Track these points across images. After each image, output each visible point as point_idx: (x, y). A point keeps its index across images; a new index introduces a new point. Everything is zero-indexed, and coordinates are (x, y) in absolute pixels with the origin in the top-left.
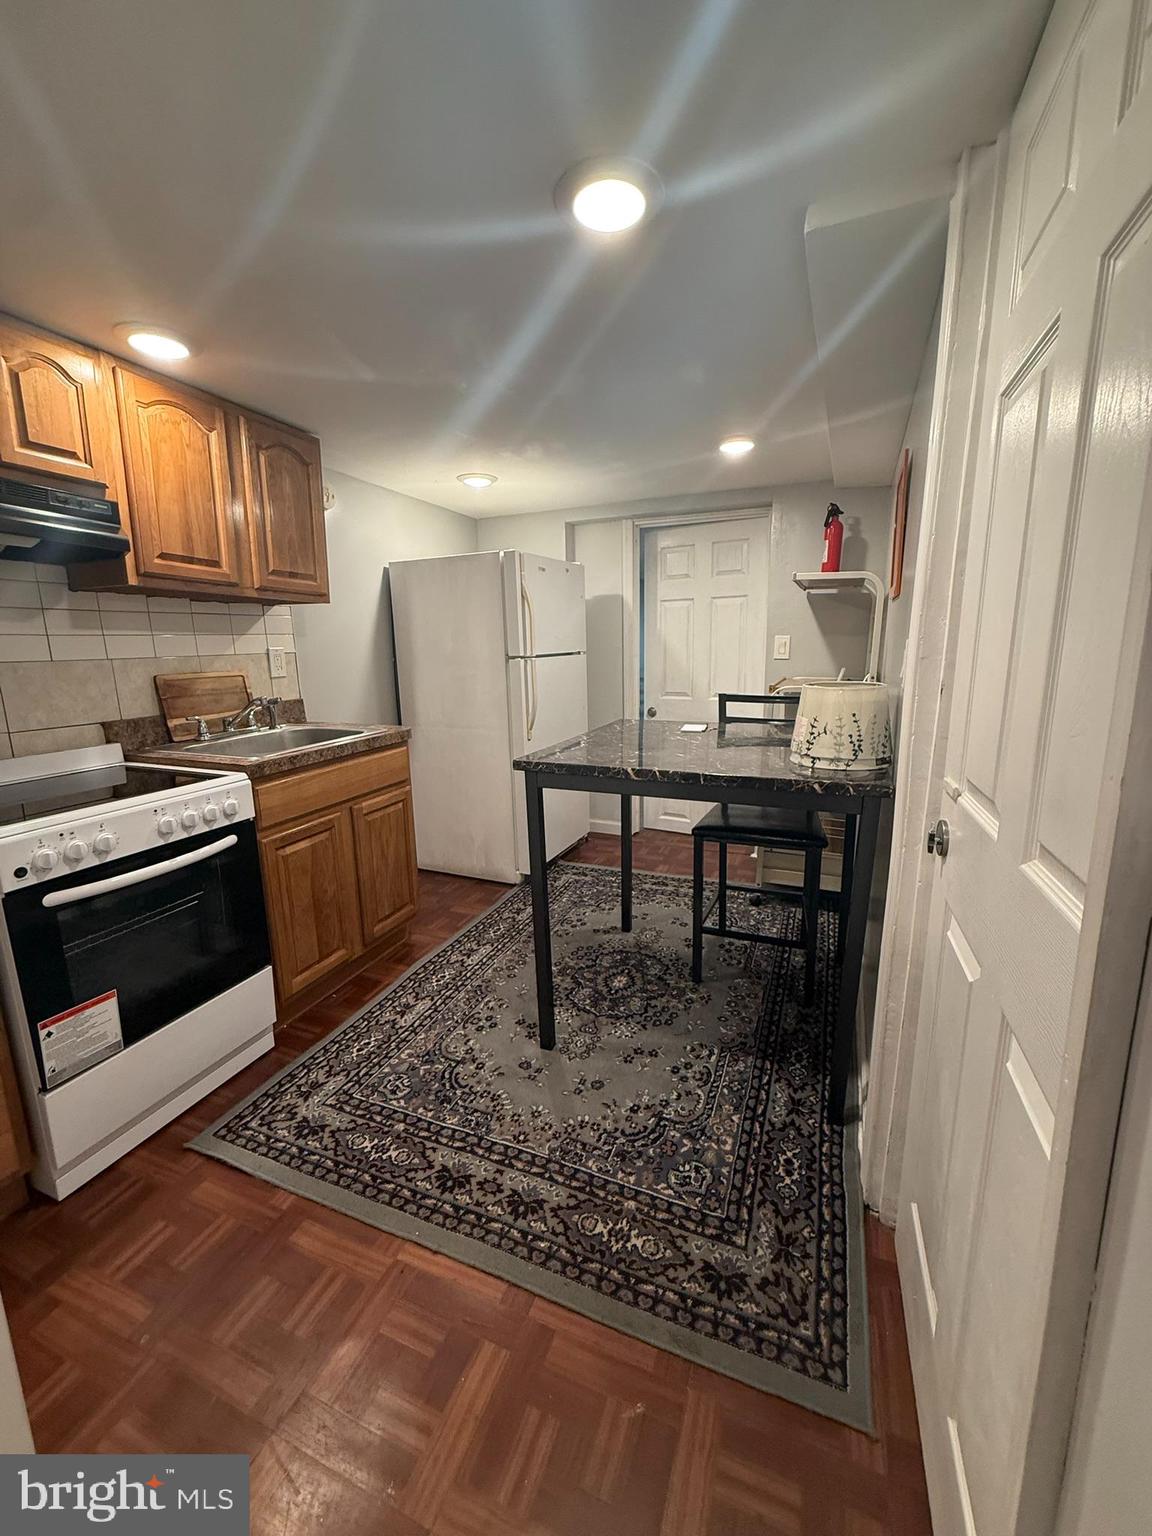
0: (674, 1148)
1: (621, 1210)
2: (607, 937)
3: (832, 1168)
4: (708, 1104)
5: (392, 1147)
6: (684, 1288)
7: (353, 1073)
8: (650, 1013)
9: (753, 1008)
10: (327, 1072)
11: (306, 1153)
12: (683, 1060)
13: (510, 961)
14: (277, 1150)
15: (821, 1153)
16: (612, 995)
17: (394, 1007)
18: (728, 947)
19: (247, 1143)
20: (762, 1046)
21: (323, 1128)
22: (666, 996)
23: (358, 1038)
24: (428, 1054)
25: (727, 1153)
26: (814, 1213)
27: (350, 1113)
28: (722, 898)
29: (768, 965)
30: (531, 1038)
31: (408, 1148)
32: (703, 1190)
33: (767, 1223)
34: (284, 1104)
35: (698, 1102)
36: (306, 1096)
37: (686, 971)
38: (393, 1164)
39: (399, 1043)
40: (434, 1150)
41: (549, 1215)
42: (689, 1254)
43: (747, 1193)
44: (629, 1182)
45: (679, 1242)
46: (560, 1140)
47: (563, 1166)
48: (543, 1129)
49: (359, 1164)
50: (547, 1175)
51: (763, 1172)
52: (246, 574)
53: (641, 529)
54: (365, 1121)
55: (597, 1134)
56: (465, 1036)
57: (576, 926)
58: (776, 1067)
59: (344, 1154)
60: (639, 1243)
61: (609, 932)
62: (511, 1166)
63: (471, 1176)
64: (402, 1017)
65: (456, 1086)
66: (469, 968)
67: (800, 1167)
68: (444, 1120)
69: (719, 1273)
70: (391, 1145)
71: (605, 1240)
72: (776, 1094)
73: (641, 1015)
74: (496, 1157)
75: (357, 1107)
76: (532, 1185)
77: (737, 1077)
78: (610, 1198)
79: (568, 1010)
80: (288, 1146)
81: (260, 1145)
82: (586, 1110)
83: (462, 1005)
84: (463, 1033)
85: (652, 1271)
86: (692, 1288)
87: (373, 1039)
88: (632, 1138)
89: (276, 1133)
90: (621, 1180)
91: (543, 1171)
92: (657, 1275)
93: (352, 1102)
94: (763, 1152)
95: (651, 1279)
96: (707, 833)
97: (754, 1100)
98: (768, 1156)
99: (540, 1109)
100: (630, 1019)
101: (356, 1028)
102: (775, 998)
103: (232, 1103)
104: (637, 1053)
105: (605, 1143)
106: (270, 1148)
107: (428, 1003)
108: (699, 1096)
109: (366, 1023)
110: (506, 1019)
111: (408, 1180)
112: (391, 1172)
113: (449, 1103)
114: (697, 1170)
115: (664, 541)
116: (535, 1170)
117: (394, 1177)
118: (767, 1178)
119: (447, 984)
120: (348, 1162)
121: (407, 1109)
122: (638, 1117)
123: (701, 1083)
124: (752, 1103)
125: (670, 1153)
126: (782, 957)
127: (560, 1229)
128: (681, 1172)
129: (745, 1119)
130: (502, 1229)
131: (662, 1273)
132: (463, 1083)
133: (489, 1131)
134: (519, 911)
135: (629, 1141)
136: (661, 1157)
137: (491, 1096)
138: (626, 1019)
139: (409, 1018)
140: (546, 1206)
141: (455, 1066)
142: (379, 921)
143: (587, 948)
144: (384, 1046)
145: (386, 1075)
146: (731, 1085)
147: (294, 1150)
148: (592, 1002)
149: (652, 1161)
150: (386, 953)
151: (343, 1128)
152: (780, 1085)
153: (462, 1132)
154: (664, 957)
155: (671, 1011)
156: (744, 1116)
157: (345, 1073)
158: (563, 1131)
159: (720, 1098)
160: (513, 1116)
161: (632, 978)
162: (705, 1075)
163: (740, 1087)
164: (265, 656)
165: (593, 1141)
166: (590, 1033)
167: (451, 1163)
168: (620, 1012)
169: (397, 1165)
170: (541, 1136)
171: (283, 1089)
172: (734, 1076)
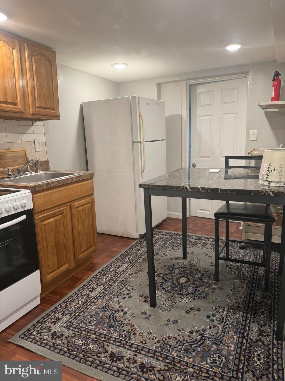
0: (209, 348)
1: (187, 372)
2: (176, 261)
3: (278, 358)
4: (223, 331)
5: (91, 344)
7: (73, 315)
8: (197, 293)
9: (242, 292)
10: (62, 314)
11: (56, 345)
12: (212, 313)
13: (136, 270)
14: (44, 343)
15: (273, 352)
16: (180, 285)
17: (88, 289)
18: (230, 266)
19: (32, 340)
20: (246, 308)
21: (62, 335)
22: (204, 287)
23: (74, 301)
24: (103, 308)
25: (232, 351)
26: (270, 376)
27: (72, 330)
28: (227, 246)
29: (248, 274)
30: (146, 302)
31: (97, 344)
32: (222, 366)
34: (46, 326)
35: (219, 330)
36: (55, 323)
37: (212, 276)
38: (91, 351)
39: (91, 303)
40: (108, 346)
41: (157, 372)
43: (241, 367)
44: (190, 361)
46: (160, 343)
47: (161, 354)
48: (153, 339)
49: (78, 350)
50: (155, 357)
51: (248, 359)
52: (27, 108)
53: (190, 85)
54: (79, 334)
55: (176, 342)
56: (118, 301)
57: (163, 256)
58: (252, 317)
59: (71, 346)
61: (177, 259)
62: (140, 353)
63: (123, 356)
64: (92, 293)
65: (116, 321)
66: (119, 273)
67: (264, 357)
68: (111, 334)
70: (90, 343)
72: (253, 328)
73: (193, 294)
74: (133, 349)
75: (75, 328)
76: (149, 361)
77: (236, 320)
78: (182, 367)
79: (161, 291)
80: (49, 342)
81: (37, 341)
82: (171, 331)
83: (116, 288)
84: (117, 299)
87: (80, 301)
88: (191, 343)
89: (43, 337)
90: (187, 360)
91: (153, 355)
93: (73, 326)
94: (248, 351)
96: (221, 215)
97: (243, 330)
98: (250, 352)
99: (151, 331)
100: (188, 295)
101: (73, 297)
102: (251, 288)
103: (25, 325)
104: (191, 310)
105: (179, 345)
106: (41, 342)
107: (102, 287)
108: (219, 328)
109: (77, 295)
110: (135, 294)
111: (98, 357)
112: (91, 354)
113: (113, 327)
114: (219, 357)
115: (200, 90)
116: (150, 355)
117: (92, 356)
118: (249, 362)
119: (110, 280)
120: (73, 349)
121: (96, 329)
122: (193, 336)
123: (220, 322)
124: (242, 331)
125: (207, 350)
126: (254, 271)
127: (161, 378)
128: (212, 358)
129: (239, 337)
130: (137, 377)
132: (118, 320)
133: (130, 339)
134: (138, 250)
135: (190, 345)
136: (203, 352)
137: (130, 325)
138: (186, 295)
139: (94, 293)
140: (155, 369)
141: (115, 313)
142: (81, 253)
143: (168, 266)
144: (85, 304)
145: (86, 316)
146: (233, 324)
147: (51, 344)
148: (171, 288)
149: (199, 353)
150: (83, 267)
151: (70, 336)
152: (254, 324)
153: (119, 339)
154: (202, 270)
155: (206, 293)
156: (239, 336)
157: (70, 314)
158: (161, 340)
159: (228, 329)
160: (140, 333)
161: (188, 279)
162: (222, 319)
163: (237, 324)
164: (33, 143)
165: (174, 344)
166: (171, 301)
167: (115, 351)
168: (184, 292)
169: (93, 351)
170: (152, 341)
171: (45, 320)
172: (234, 320)
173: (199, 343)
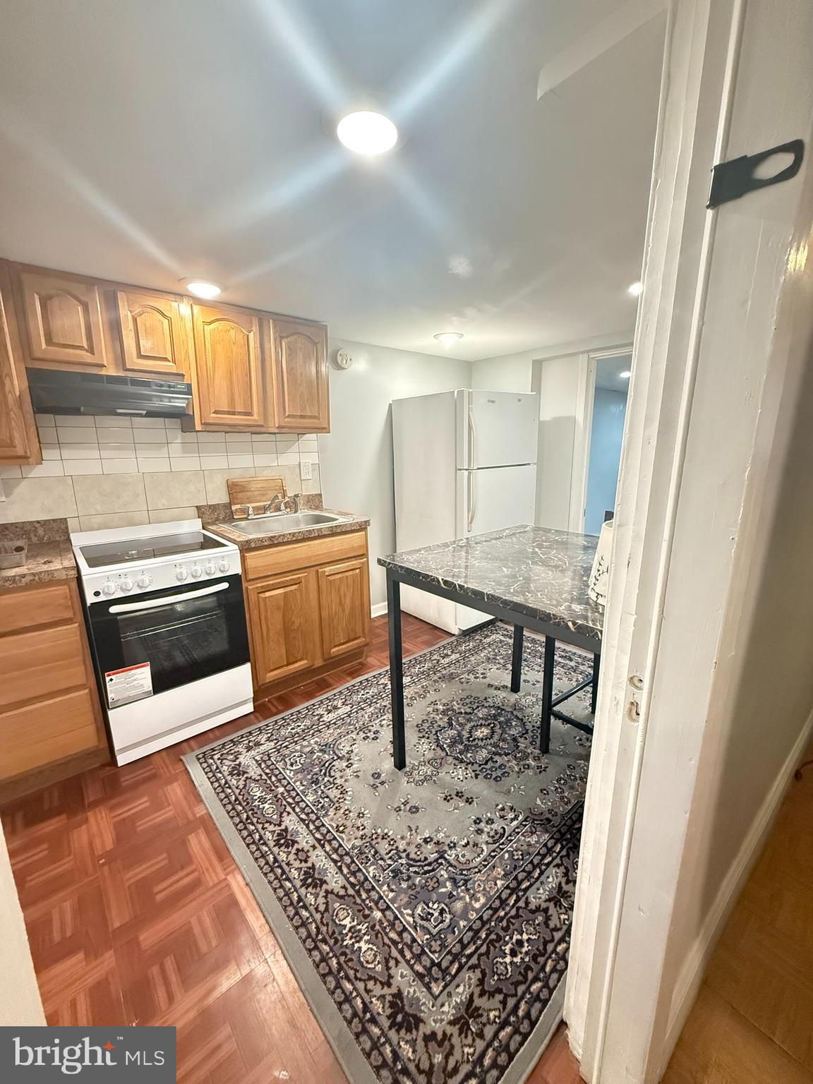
0: (436, 885)
1: (369, 916)
2: (496, 692)
3: (554, 970)
4: (485, 860)
5: (269, 802)
6: (371, 1002)
7: (280, 743)
8: (490, 764)
10: (268, 737)
11: (227, 786)
12: (489, 815)
14: (216, 778)
15: (554, 951)
16: (469, 741)
17: (328, 706)
19: (206, 767)
21: (245, 773)
22: (510, 757)
23: (296, 721)
24: (326, 745)
25: (474, 909)
26: (511, 1002)
27: (262, 769)
31: (276, 806)
32: (435, 931)
33: (467, 987)
34: (236, 750)
35: (479, 856)
36: (249, 749)
38: (262, 813)
39: (315, 732)
40: (289, 813)
41: (322, 893)
42: (393, 977)
43: (468, 952)
44: (387, 896)
45: (392, 963)
46: (364, 841)
47: (353, 862)
48: (358, 828)
49: (247, 804)
50: (339, 864)
51: (492, 942)
54: (266, 778)
55: (390, 848)
56: (354, 740)
57: (477, 678)
58: (564, 853)
59: (243, 795)
60: (364, 947)
61: (499, 689)
62: (323, 846)
63: (297, 842)
64: (328, 714)
65: (327, 774)
67: (527, 953)
68: (305, 796)
69: (403, 1005)
70: (269, 800)
71: (344, 932)
72: (548, 877)
73: (480, 765)
74: (318, 836)
76: (326, 866)
77: (525, 847)
78: (367, 902)
79: (430, 743)
80: (222, 778)
81: (211, 771)
82: (394, 826)
83: (367, 717)
84: (354, 737)
85: (359, 975)
86: (377, 1006)
87: (304, 724)
88: (412, 862)
89: (222, 767)
90: (384, 892)
91: (339, 859)
92: (360, 980)
93: (268, 762)
94: (504, 923)
95: (354, 980)
97: (525, 874)
98: (506, 929)
99: (365, 813)
100: (470, 766)
103: (217, 739)
104: (457, 796)
105: (390, 858)
106: (212, 774)
107: (348, 709)
108: (483, 850)
109: (307, 711)
111: (263, 828)
112: (258, 819)
113: (316, 785)
114: (442, 912)
116: (334, 856)
117: (258, 822)
118: (492, 948)
119: (367, 699)
120: (242, 801)
121: (292, 779)
122: (426, 848)
123: (490, 840)
124: (521, 876)
125: (430, 888)
127: (322, 908)
128: (428, 907)
129: (507, 887)
130: (290, 889)
131: (364, 980)
132: (332, 774)
133: (326, 815)
134: (445, 656)
135: (408, 864)
136: (422, 888)
137: (342, 790)
138: (467, 764)
139: (331, 716)
140: (325, 886)
141: (335, 760)
142: (335, 646)
143: (474, 699)
144: (306, 731)
145: (296, 751)
146: (515, 853)
147: (223, 781)
148: (451, 742)
149: (414, 887)
150: (346, 666)
151: (253, 778)
152: (557, 871)
153: (311, 808)
154: (530, 722)
155: (507, 770)
156: (508, 885)
157: (276, 741)
158: (370, 835)
159: (498, 861)
160: (346, 811)
161: (493, 732)
162: (498, 835)
163: (521, 857)
164: (298, 466)
165: (383, 852)
166: (434, 767)
167: (292, 827)
168: (466, 757)
169: (264, 815)
170: (354, 833)
171: (241, 740)
172: (522, 845)
173: (426, 868)
